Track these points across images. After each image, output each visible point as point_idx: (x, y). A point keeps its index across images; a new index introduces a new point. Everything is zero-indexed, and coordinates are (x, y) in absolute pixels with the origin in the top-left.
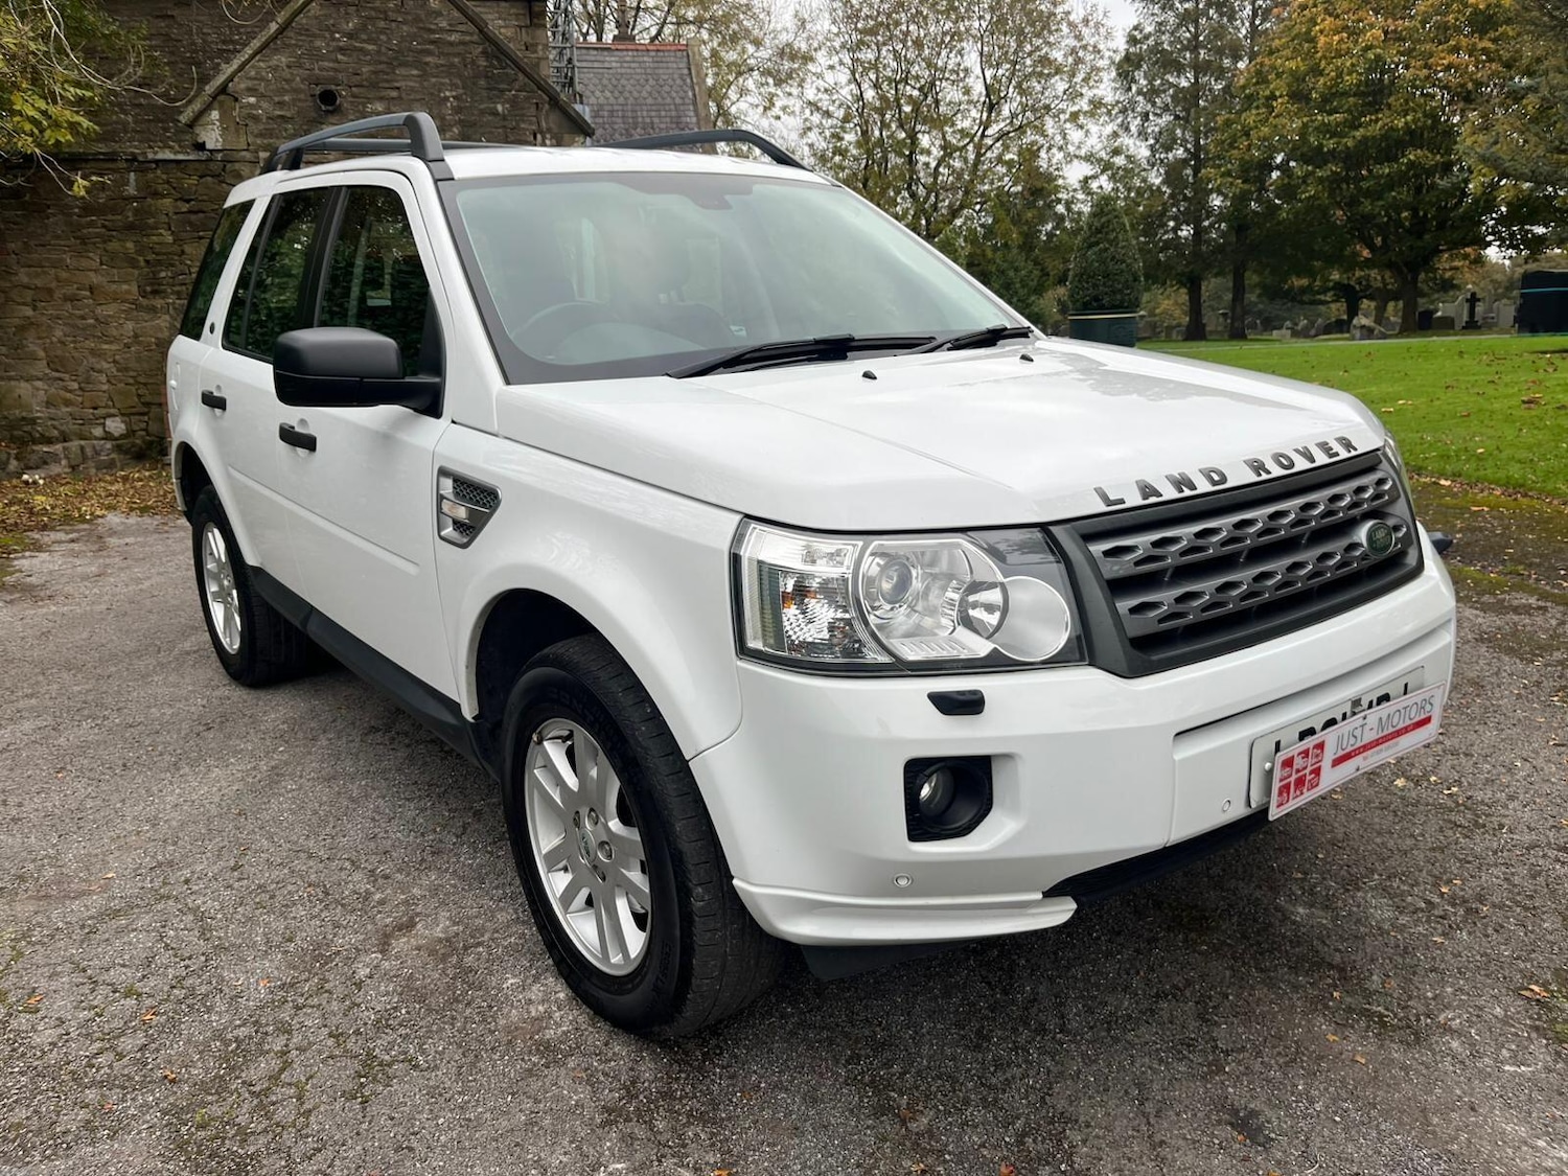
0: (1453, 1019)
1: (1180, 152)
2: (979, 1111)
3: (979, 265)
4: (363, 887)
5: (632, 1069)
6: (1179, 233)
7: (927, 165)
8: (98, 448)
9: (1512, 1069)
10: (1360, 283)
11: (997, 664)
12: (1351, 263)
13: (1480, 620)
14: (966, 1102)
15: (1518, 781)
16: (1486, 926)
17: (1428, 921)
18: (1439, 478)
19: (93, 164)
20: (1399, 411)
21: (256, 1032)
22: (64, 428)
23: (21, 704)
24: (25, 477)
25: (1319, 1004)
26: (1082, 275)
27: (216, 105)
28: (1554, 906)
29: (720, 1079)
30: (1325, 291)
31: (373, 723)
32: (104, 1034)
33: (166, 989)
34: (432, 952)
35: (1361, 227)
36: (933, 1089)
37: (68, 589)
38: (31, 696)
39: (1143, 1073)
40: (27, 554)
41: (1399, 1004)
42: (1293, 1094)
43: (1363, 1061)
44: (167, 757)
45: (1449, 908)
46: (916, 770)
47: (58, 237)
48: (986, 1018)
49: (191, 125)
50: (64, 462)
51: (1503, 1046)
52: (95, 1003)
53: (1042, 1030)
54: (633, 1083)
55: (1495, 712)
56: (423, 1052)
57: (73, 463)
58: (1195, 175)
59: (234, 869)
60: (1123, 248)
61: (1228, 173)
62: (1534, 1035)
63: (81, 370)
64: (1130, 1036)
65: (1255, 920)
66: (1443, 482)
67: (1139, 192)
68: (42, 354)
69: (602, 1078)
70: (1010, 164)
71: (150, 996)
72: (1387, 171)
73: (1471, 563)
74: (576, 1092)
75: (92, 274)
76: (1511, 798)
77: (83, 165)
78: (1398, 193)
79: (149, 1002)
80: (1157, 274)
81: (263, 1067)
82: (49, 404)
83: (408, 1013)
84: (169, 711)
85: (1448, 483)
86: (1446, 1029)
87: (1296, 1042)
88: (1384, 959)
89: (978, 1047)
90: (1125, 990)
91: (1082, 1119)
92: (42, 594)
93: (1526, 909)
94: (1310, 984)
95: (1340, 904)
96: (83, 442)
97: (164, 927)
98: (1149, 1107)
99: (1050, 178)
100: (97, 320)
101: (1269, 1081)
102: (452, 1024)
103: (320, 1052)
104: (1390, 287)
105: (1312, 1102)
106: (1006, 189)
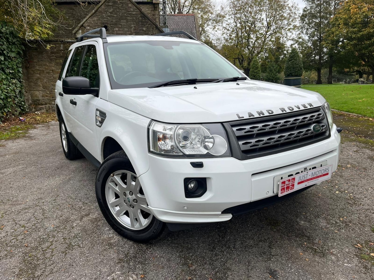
0: (334, 251)
1: (316, 38)
2: (208, 266)
3: (264, 66)
4: (80, 206)
5: (128, 250)
6: (316, 58)
7: (252, 42)
8: (53, 106)
9: (347, 265)
10: (363, 70)
11: (208, 156)
12: (359, 65)
13: (370, 153)
14: (206, 263)
15: (368, 193)
16: (350, 229)
17: (335, 227)
18: (369, 118)
19: (53, 42)
20: (363, 101)
21: (48, 237)
22: (46, 102)
23: (20, 162)
24: (36, 113)
25: (301, 245)
26: (287, 68)
27: (81, 29)
28: (369, 225)
29: (149, 254)
30: (354, 72)
31: (94, 169)
32: (15, 235)
33: (31, 226)
34: (91, 221)
35: (362, 57)
36: (199, 260)
37: (39, 137)
38: (22, 160)
39: (251, 259)
40: (32, 129)
41: (321, 247)
42: (287, 267)
43: (308, 260)
44: (47, 175)
45: (341, 224)
46: (187, 181)
47: (45, 59)
48: (216, 244)
49: (75, 34)
50: (45, 109)
51: (346, 259)
52: (15, 228)
53: (229, 247)
54: (128, 254)
55: (367, 176)
56: (82, 243)
57: (47, 110)
58: (320, 44)
59: (54, 200)
60: (298, 61)
61: (328, 43)
62: (355, 257)
63: (50, 89)
64: (250, 250)
65: (290, 224)
66: (370, 119)
67: (305, 48)
68: (41, 85)
69: (121, 252)
70: (272, 41)
71: (27, 227)
72: (368, 42)
73: (372, 139)
74: (114, 255)
75: (53, 67)
76: (365, 197)
77: (51, 42)
78: (371, 48)
79: (27, 229)
80: (308, 68)
81: (47, 244)
82: (43, 96)
83: (82, 234)
84: (51, 165)
85: (371, 119)
86: (332, 254)
87: (291, 254)
88: (320, 235)
89: (212, 251)
90: (252, 239)
91: (232, 269)
92: (33, 138)
93: (362, 225)
94: (299, 240)
95: (313, 221)
96: (49, 105)
97: (35, 212)
98: (250, 268)
99: (283, 45)
100: (54, 78)
101: (282, 263)
102: (91, 238)
103: (60, 242)
104: (370, 71)
105: (291, 269)
106: (272, 47)
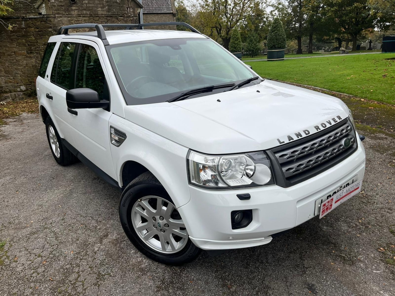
0: (361, 258)
1: (296, 4)
2: (247, 285)
3: (244, 35)
4: (95, 225)
5: (163, 276)
6: (296, 25)
7: (230, 8)
8: (19, 94)
9: (375, 272)
10: (342, 38)
11: (253, 185)
12: (339, 33)
13: (370, 142)
14: (244, 283)
15: (379, 189)
16: (370, 231)
17: (356, 230)
18: (361, 99)
19: (13, 19)
20: (351, 79)
21: (71, 266)
22: (10, 89)
23: (6, 171)
24: (1, 103)
25: (329, 254)
26: (270, 39)
27: (44, 2)
28: (387, 225)
29: (185, 277)
30: (333, 39)
32: (34, 268)
33: (48, 255)
34: (113, 243)
35: (342, 23)
36: (236, 279)
37: (15, 136)
38: (8, 169)
39: (287, 274)
40: (3, 125)
41: (348, 254)
42: (323, 279)
43: (339, 270)
44: (44, 187)
45: (361, 226)
46: (234, 213)
47: (5, 39)
48: (248, 259)
49: (38, 8)
50: (11, 98)
51: (373, 265)
52: (31, 259)
53: (262, 262)
54: (164, 279)
55: (374, 169)
56: (112, 272)
57: (13, 98)
58: (300, 10)
59: (63, 220)
60: (281, 32)
61: (308, 9)
62: (381, 262)
63: (13, 74)
64: (283, 264)
65: (314, 230)
67: (286, 15)
68: (3, 70)
69: (156, 278)
70: (252, 8)
71: (45, 257)
72: (349, 9)
73: (368, 125)
74: (150, 282)
75: (14, 48)
76: (377, 194)
77: (10, 20)
78: (352, 14)
79: (44, 258)
80: (290, 37)
81: (74, 276)
82: (5, 83)
83: (108, 261)
84: (43, 173)
85: (363, 100)
86: (360, 261)
87: (323, 265)
88: (345, 241)
89: (246, 268)
90: (282, 251)
91: (272, 287)
92: (8, 137)
93: (380, 226)
94: (327, 248)
95: (334, 226)
96: (15, 93)
97: (46, 237)
98: (288, 284)
99: (262, 11)
100: (16, 60)
101: (317, 276)
102: (119, 264)
103: (87, 272)
104: (349, 38)
105: (327, 282)
106: (251, 14)
